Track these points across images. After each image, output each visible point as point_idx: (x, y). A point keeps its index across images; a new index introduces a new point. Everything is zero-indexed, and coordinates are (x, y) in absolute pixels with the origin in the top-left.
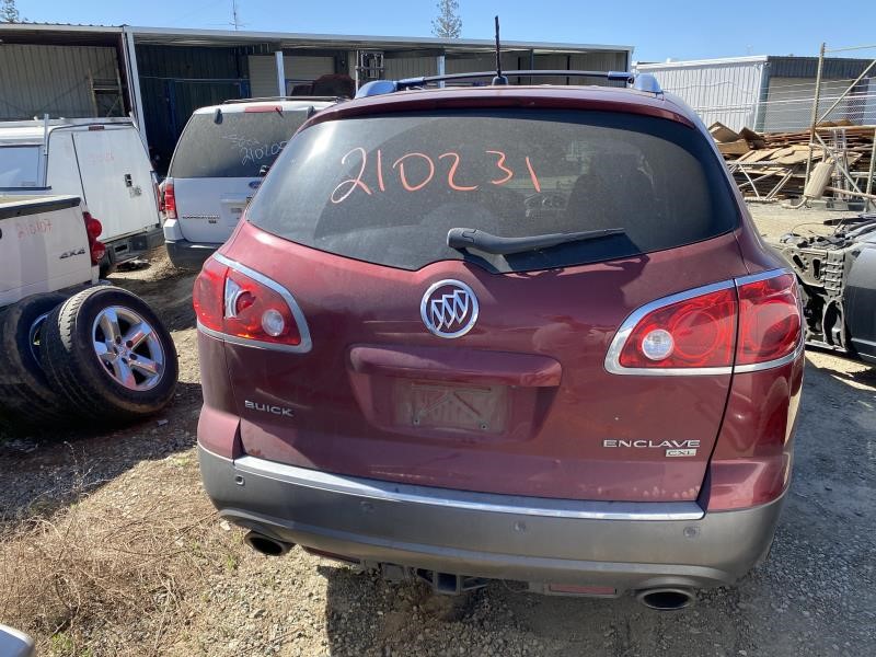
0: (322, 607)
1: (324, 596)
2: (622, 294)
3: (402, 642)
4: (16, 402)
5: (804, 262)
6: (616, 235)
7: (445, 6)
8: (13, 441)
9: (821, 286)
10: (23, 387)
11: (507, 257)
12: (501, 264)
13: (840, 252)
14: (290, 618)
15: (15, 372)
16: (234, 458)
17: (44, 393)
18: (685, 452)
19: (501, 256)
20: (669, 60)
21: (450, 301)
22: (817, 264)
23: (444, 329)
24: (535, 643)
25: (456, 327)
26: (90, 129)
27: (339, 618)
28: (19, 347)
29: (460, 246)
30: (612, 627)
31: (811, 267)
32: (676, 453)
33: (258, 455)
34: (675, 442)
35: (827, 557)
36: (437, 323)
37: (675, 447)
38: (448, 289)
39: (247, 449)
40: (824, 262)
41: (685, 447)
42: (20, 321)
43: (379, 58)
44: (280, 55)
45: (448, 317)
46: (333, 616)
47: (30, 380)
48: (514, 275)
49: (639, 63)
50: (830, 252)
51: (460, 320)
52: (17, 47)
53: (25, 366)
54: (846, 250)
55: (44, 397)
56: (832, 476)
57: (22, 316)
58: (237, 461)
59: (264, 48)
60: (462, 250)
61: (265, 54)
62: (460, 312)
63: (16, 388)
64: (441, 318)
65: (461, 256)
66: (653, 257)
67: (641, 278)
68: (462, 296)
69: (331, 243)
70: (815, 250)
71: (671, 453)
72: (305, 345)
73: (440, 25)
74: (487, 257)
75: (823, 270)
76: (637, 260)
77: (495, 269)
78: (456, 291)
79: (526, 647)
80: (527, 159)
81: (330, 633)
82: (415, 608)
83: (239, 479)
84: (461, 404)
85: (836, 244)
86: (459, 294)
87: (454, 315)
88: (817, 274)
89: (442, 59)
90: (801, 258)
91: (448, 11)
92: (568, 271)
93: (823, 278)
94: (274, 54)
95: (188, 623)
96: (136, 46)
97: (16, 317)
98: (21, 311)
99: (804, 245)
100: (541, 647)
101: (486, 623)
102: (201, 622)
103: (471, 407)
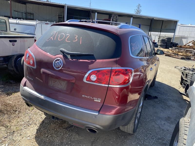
0: (42, 120)
1: (44, 119)
2: (89, 66)
3: (52, 130)
4: (12, 73)
5: (184, 74)
6: (92, 55)
7: (138, 6)
8: (11, 81)
9: (187, 80)
10: (13, 70)
11: (71, 56)
12: (69, 57)
13: (192, 73)
14: (35, 121)
15: (13, 67)
16: (24, 86)
17: (17, 72)
18: (98, 101)
19: (69, 55)
20: (190, 24)
21: (58, 62)
22: (186, 74)
23: (56, 68)
24: (77, 136)
25: (58, 68)
26: (46, 24)
27: (44, 123)
28: (14, 63)
29: (63, 52)
30: (95, 138)
31: (185, 75)
32: (96, 101)
33: (27, 87)
34: (96, 98)
35: (153, 136)
36: (55, 66)
37: (96, 99)
38: (58, 60)
39: (26, 85)
40: (188, 74)
41: (98, 100)
42: (16, 58)
43: (117, 16)
44: (96, 13)
45: (57, 66)
46: (43, 122)
47: (15, 70)
48: (71, 59)
49: (181, 24)
50: (190, 72)
51: (59, 67)
52: (46, 6)
53: (15, 66)
54: (193, 72)
55: (17, 73)
56: (168, 121)
57: (16, 57)
58: (24, 87)
59: (94, 11)
60: (63, 53)
61: (94, 13)
62: (59, 65)
63: (12, 71)
64: (56, 66)
65: (63, 54)
66: (97, 60)
67: (93, 64)
68: (60, 62)
69: (44, 48)
70: (187, 71)
71: (95, 100)
72: (35, 67)
73: (136, 11)
74: (67, 55)
75: (188, 76)
76: (94, 61)
77: (68, 58)
78: (59, 61)
79: (75, 137)
80: (81, 37)
81: (40, 125)
82: (59, 125)
83: (23, 90)
84: (59, 83)
85: (192, 71)
86: (60, 61)
87: (58, 65)
88: (186, 77)
89: (132, 18)
90: (184, 73)
91: (139, 8)
92: (81, 60)
93: (187, 78)
94: (95, 13)
95: (18, 117)
96: (67, 8)
97: (15, 57)
98: (16, 56)
99: (185, 70)
100: (78, 138)
101: (70, 131)
102: (20, 118)
103: (61, 84)
